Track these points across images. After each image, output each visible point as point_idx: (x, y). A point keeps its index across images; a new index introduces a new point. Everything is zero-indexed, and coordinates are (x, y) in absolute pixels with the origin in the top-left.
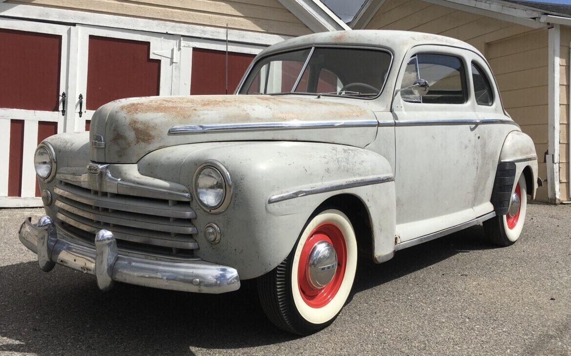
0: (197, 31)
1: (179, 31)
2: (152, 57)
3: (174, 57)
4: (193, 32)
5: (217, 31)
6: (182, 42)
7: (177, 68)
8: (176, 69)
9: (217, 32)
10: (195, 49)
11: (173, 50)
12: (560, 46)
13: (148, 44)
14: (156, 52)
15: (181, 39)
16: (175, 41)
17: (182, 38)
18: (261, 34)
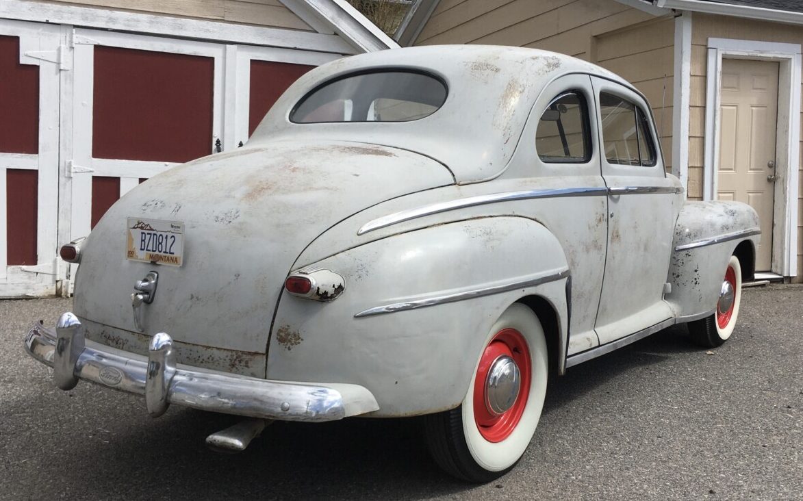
0: (100, 18)
1: (69, 19)
2: (23, 60)
3: (62, 61)
4: (93, 20)
5: (135, 18)
6: (74, 36)
7: (68, 81)
8: (66, 79)
9: (135, 20)
10: (98, 48)
11: (59, 50)
12: (692, 44)
13: (15, 40)
14: (29, 53)
15: (72, 31)
16: (63, 35)
17: (74, 30)
18: (210, 23)
